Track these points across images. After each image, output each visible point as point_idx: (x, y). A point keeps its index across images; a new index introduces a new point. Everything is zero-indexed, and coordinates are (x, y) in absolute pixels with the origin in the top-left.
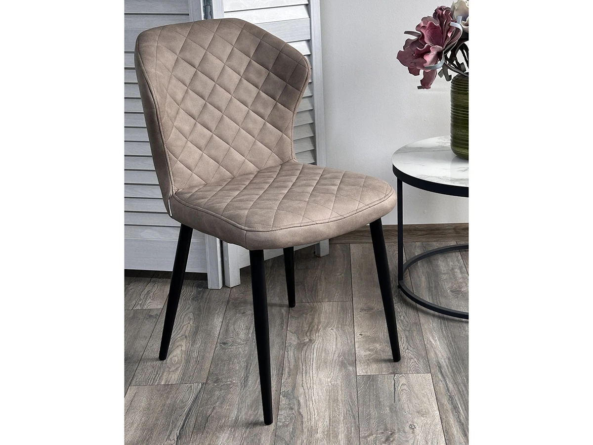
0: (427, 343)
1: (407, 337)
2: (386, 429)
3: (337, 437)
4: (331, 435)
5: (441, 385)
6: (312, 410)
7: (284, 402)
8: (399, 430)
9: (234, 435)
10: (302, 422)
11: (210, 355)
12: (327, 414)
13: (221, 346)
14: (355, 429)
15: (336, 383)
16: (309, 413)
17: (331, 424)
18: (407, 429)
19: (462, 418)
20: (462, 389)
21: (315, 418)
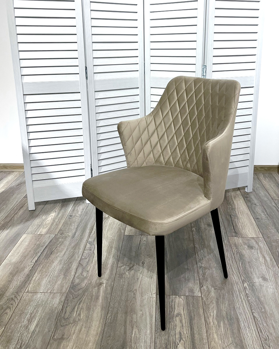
2: (130, 264)
7: (88, 247)
8: (136, 264)
10: (93, 257)
11: (63, 221)
13: (69, 217)
14: (116, 263)
15: (114, 238)
18: (141, 264)
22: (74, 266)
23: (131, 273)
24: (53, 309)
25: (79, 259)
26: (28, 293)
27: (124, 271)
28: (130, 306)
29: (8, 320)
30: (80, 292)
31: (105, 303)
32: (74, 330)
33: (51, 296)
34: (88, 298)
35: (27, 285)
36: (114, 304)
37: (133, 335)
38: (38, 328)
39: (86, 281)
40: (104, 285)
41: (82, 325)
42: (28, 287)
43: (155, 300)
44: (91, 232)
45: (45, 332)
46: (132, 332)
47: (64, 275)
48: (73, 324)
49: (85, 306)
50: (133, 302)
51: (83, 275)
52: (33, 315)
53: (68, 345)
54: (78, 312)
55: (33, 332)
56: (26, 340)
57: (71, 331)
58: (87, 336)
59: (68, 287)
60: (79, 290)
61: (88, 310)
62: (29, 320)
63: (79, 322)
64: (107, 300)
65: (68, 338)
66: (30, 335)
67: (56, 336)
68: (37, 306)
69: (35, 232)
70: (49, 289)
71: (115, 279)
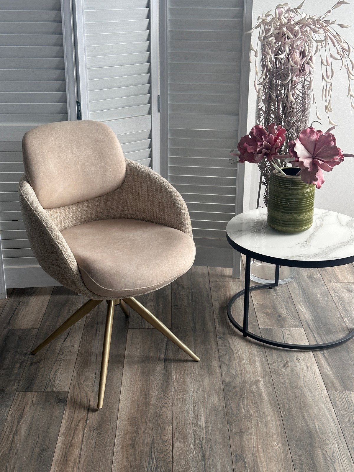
0: (298, 310)
1: (285, 306)
2: (283, 360)
3: (256, 363)
4: (252, 362)
5: (311, 335)
6: (237, 347)
8: (290, 361)
10: (233, 353)
12: (247, 350)
13: (174, 307)
14: (265, 359)
16: (236, 348)
17: (250, 356)
18: (295, 360)
19: (326, 355)
20: (324, 338)
21: (240, 352)
23: (288, 370)
24: (216, 406)
25: (217, 356)
26: (177, 392)
27: (279, 368)
28: (302, 401)
29: (171, 418)
30: (238, 389)
31: (272, 399)
32: (250, 424)
33: (206, 393)
34: (250, 395)
35: (170, 384)
36: (283, 401)
37: (317, 427)
38: (210, 424)
39: (238, 379)
40: (262, 382)
41: (258, 420)
42: (173, 386)
43: (328, 397)
44: (215, 325)
45: (219, 427)
46: (315, 424)
47: (208, 372)
48: (246, 420)
49: (251, 403)
50: (303, 398)
51: (233, 373)
52: (196, 412)
53: (252, 439)
54: (246, 408)
55: (206, 428)
56: (203, 435)
57: (247, 425)
58: (267, 429)
59: (220, 385)
60: (235, 387)
61: (256, 407)
62: (194, 417)
63: (251, 417)
64: (273, 397)
65: (248, 432)
66: (204, 431)
67: (233, 431)
68: (196, 404)
69: (141, 325)
70: (199, 387)
71: (272, 376)
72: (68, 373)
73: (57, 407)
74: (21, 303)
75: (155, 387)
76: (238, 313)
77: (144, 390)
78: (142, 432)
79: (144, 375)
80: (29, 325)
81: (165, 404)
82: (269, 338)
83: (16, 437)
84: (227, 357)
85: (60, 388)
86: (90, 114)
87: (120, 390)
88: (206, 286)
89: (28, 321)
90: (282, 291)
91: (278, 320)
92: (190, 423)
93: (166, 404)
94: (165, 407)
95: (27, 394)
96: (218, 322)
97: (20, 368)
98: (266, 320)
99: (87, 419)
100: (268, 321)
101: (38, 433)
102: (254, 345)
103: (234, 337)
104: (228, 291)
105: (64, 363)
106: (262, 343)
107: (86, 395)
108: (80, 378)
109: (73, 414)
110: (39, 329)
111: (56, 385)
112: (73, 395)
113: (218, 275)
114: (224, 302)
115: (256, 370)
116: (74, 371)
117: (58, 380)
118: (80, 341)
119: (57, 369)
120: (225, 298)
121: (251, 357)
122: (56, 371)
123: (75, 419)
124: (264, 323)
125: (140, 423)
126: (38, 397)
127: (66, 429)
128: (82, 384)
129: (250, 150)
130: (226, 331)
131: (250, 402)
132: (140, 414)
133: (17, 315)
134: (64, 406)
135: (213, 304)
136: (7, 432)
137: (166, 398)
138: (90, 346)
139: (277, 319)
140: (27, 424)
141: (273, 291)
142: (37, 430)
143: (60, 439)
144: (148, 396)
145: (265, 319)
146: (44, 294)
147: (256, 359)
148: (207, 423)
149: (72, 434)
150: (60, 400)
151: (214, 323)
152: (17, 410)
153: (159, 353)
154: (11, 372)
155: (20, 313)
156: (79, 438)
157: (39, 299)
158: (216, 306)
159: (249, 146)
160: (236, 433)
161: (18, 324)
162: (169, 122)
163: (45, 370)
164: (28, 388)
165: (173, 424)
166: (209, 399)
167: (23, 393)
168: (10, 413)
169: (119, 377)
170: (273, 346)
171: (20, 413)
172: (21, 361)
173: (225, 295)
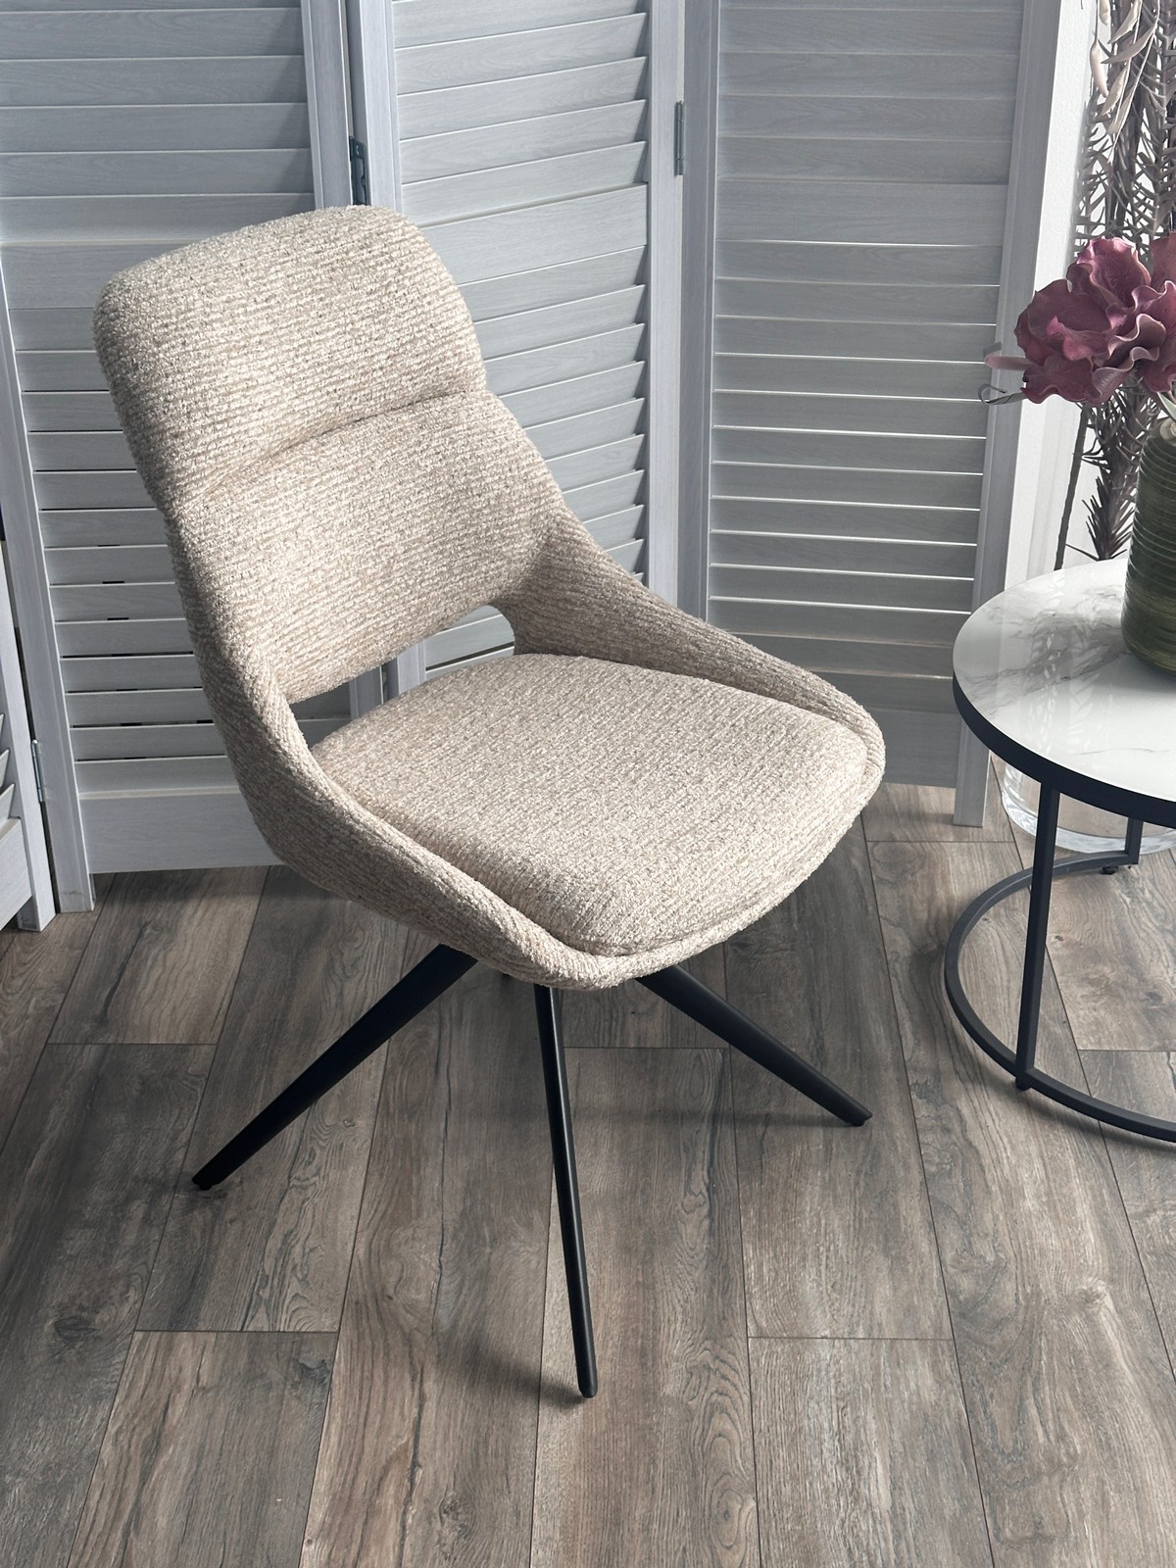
3: (1074, 1213)
4: (1058, 1205)
6: (995, 1137)
7: (925, 1113)
9: (835, 1190)
10: (981, 1165)
11: (717, 976)
12: (1033, 1149)
13: (736, 951)
14: (1111, 1194)
16: (991, 1146)
17: (1051, 1177)
21: (1008, 1157)
22: (912, 1211)
24: (930, 1411)
25: (916, 1176)
26: (766, 1342)
27: (1171, 1238)
29: (749, 1465)
30: (1011, 1332)
31: (1152, 1382)
32: (1073, 1499)
33: (883, 1351)
34: (1061, 1364)
35: (739, 1303)
38: (909, 1496)
39: (1010, 1287)
40: (1108, 1301)
41: (1103, 1483)
42: (749, 1312)
44: (900, 1037)
45: (947, 1512)
47: (886, 1252)
48: (1056, 1479)
49: (1068, 1399)
51: (984, 1258)
52: (849, 1438)
54: (1051, 1425)
55: (896, 1514)
56: (884, 1546)
57: (1061, 1505)
58: (1147, 1526)
59: (939, 1315)
60: (998, 1324)
61: (1092, 1418)
62: (844, 1463)
63: (1076, 1468)
64: (1160, 1373)
65: (1067, 1536)
66: (889, 1530)
67: (1007, 1530)
68: (846, 1401)
69: (610, 1034)
70: (854, 1320)
71: (1147, 1275)
72: (334, 1245)
73: (294, 1403)
74: (148, 931)
75: (680, 1317)
76: (986, 982)
77: (635, 1331)
78: (636, 1529)
79: (634, 1261)
80: (179, 1023)
81: (720, 1399)
82: (1119, 1097)
83: (135, 1540)
84: (958, 1179)
85: (303, 1314)
86: (405, 189)
87: (539, 1329)
88: (854, 862)
89: (174, 1008)
90: (1154, 883)
91: (1151, 1019)
92: (826, 1490)
93: (727, 1399)
94: (721, 1412)
95: (176, 1341)
96: (911, 1019)
97: (147, 1220)
98: (1102, 1012)
99: (415, 1464)
100: (1109, 1019)
101: (222, 1527)
102: (1060, 1126)
103: (978, 1088)
104: (939, 882)
105: (316, 1200)
106: (1094, 1121)
107: (407, 1349)
108: (382, 1267)
109: (359, 1436)
110: (218, 1044)
111: (287, 1302)
112: (355, 1346)
113: (896, 813)
114: (931, 936)
115: (1077, 1243)
116: (358, 1239)
117: (294, 1279)
118: (376, 1100)
119: (290, 1226)
120: (929, 912)
121: (1055, 1181)
122: (286, 1236)
123: (367, 1458)
124: (1094, 1028)
125: (628, 1484)
126: (221, 1356)
127: (332, 1511)
128: (390, 1298)
129: (1077, 350)
130: (945, 1064)
131: (1067, 1394)
132: (624, 1443)
133: (133, 982)
134: (324, 1401)
135: (887, 941)
136: (101, 1520)
137: (725, 1369)
138: (414, 1127)
139: (1146, 1011)
140: (180, 1482)
141: (1118, 884)
142: (219, 1508)
143: (312, 1554)
144: (654, 1359)
145: (1095, 1010)
146: (235, 894)
147: (1076, 1194)
148: (897, 1492)
149: (358, 1532)
150: (305, 1371)
151: (894, 1024)
152: (141, 1414)
153: (684, 1160)
154: (112, 1241)
155: (145, 975)
156: (384, 1554)
157: (215, 914)
158: (899, 950)
159: (1071, 332)
160: (1018, 1544)
161: (136, 1022)
162: (719, 214)
163: (243, 1231)
164: (179, 1317)
165: (760, 1494)
166: (898, 1379)
167: (160, 1338)
168: (112, 1430)
169: (533, 1264)
170: (1141, 1136)
171: (149, 1431)
172: (150, 1189)
173: (931, 900)
